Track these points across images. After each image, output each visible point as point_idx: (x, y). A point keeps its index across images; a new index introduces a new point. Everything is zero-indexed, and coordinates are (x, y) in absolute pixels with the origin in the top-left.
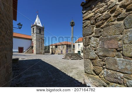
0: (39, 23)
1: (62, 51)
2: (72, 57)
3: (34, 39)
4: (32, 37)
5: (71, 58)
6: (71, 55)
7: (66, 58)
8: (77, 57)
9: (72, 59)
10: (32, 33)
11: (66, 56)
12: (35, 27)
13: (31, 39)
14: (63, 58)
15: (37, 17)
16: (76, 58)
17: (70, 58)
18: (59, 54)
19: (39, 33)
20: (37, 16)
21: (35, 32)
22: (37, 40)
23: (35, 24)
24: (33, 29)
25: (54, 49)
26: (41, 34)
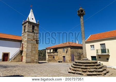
0: (32, 19)
1: (64, 57)
2: (86, 69)
3: (25, 40)
4: (22, 38)
5: (85, 72)
6: (86, 66)
7: (75, 70)
8: (96, 69)
9: (89, 73)
10: (23, 32)
11: (74, 68)
12: (27, 24)
13: (21, 41)
14: (70, 71)
15: (31, 12)
16: (96, 71)
17: (83, 72)
18: (59, 62)
19: (31, 31)
20: (31, 10)
21: (26, 30)
22: (28, 42)
23: (27, 20)
24: (25, 26)
25: (53, 54)
26: (35, 33)
